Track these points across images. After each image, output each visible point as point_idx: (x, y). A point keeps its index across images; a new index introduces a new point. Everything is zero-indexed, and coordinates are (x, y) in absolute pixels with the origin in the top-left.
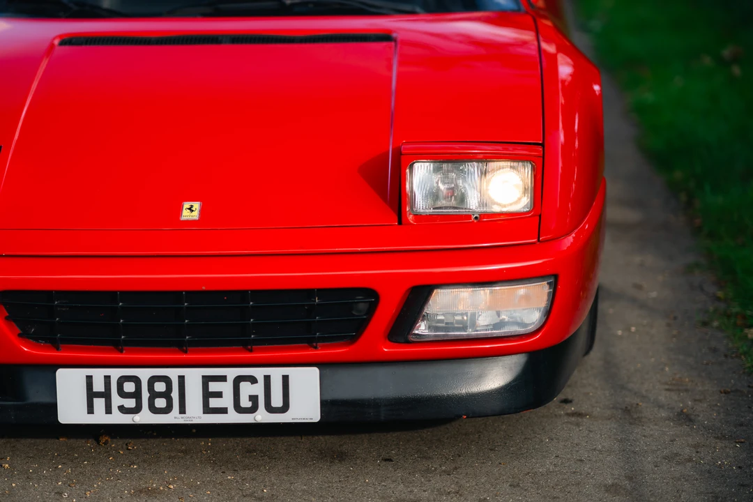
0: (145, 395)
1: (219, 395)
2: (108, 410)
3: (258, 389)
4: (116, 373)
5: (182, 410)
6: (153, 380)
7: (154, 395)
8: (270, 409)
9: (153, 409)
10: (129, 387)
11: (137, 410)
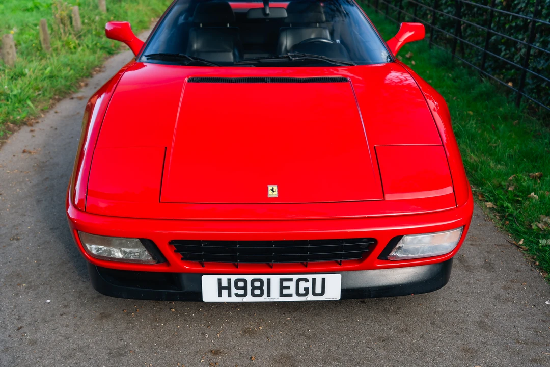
0: (249, 288)
1: (288, 288)
2: (230, 295)
3: (309, 285)
4: (234, 278)
5: (269, 295)
6: (253, 281)
7: (254, 288)
8: (314, 294)
9: (253, 295)
10: (241, 284)
11: (245, 295)
